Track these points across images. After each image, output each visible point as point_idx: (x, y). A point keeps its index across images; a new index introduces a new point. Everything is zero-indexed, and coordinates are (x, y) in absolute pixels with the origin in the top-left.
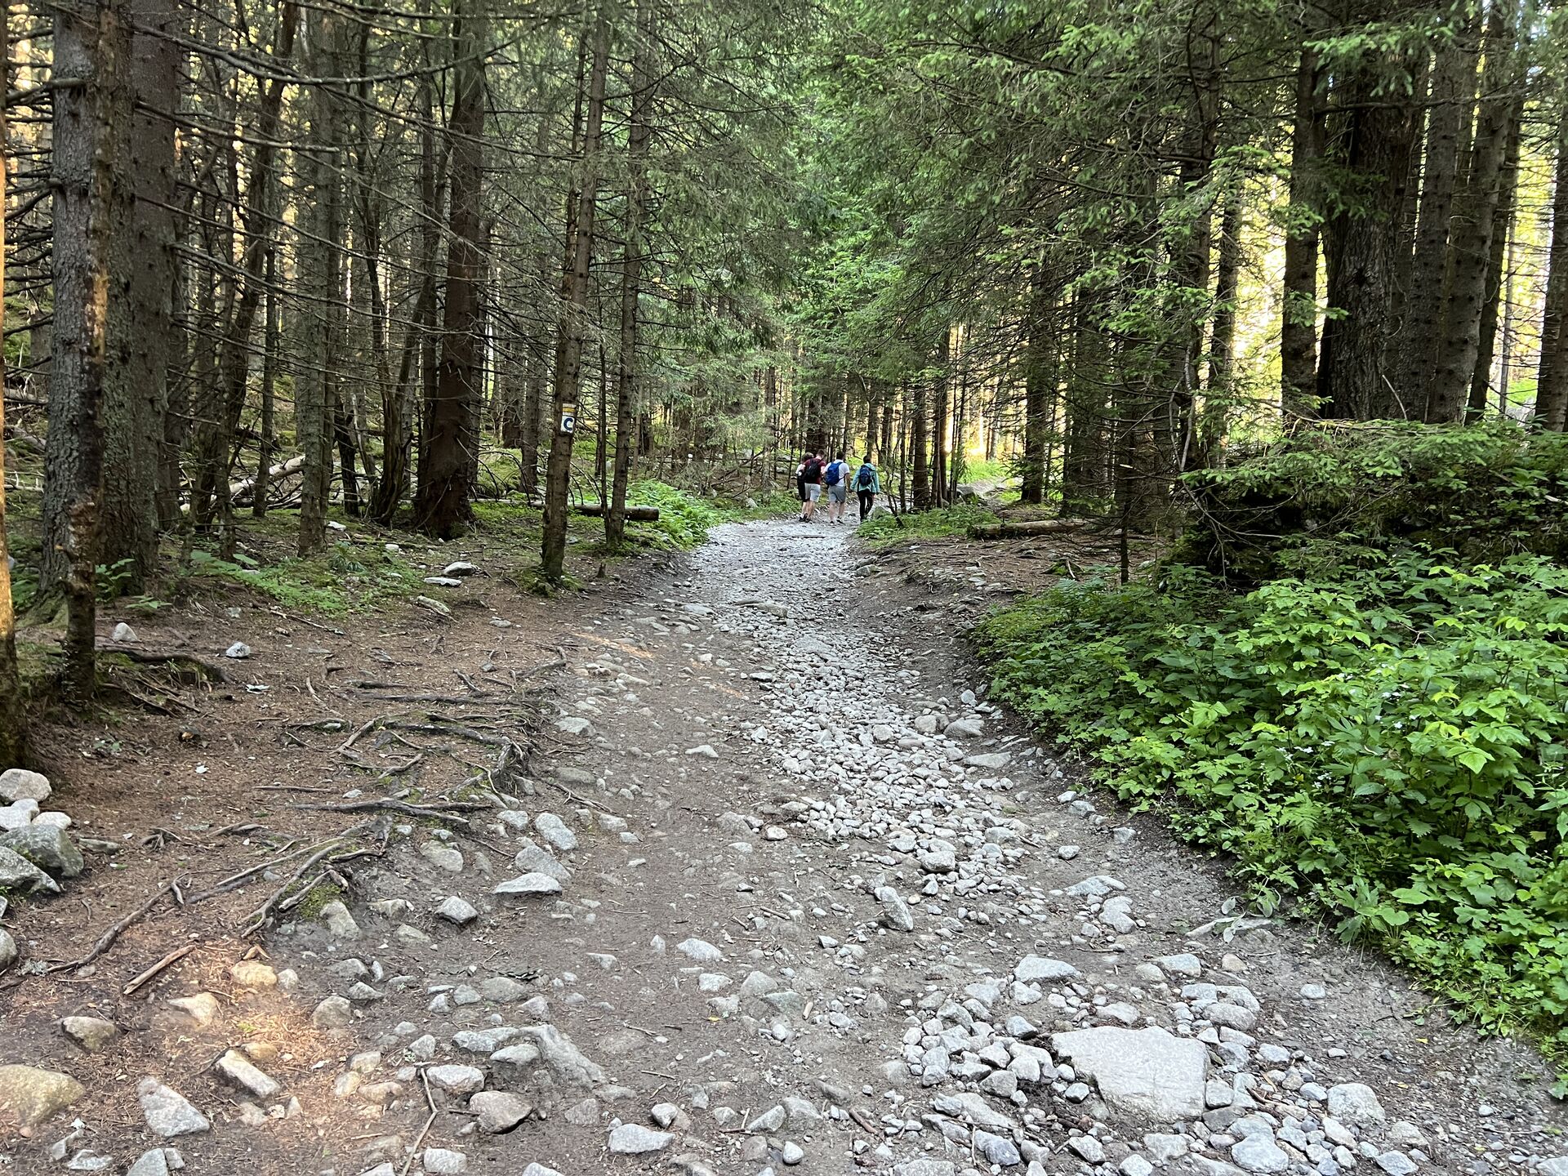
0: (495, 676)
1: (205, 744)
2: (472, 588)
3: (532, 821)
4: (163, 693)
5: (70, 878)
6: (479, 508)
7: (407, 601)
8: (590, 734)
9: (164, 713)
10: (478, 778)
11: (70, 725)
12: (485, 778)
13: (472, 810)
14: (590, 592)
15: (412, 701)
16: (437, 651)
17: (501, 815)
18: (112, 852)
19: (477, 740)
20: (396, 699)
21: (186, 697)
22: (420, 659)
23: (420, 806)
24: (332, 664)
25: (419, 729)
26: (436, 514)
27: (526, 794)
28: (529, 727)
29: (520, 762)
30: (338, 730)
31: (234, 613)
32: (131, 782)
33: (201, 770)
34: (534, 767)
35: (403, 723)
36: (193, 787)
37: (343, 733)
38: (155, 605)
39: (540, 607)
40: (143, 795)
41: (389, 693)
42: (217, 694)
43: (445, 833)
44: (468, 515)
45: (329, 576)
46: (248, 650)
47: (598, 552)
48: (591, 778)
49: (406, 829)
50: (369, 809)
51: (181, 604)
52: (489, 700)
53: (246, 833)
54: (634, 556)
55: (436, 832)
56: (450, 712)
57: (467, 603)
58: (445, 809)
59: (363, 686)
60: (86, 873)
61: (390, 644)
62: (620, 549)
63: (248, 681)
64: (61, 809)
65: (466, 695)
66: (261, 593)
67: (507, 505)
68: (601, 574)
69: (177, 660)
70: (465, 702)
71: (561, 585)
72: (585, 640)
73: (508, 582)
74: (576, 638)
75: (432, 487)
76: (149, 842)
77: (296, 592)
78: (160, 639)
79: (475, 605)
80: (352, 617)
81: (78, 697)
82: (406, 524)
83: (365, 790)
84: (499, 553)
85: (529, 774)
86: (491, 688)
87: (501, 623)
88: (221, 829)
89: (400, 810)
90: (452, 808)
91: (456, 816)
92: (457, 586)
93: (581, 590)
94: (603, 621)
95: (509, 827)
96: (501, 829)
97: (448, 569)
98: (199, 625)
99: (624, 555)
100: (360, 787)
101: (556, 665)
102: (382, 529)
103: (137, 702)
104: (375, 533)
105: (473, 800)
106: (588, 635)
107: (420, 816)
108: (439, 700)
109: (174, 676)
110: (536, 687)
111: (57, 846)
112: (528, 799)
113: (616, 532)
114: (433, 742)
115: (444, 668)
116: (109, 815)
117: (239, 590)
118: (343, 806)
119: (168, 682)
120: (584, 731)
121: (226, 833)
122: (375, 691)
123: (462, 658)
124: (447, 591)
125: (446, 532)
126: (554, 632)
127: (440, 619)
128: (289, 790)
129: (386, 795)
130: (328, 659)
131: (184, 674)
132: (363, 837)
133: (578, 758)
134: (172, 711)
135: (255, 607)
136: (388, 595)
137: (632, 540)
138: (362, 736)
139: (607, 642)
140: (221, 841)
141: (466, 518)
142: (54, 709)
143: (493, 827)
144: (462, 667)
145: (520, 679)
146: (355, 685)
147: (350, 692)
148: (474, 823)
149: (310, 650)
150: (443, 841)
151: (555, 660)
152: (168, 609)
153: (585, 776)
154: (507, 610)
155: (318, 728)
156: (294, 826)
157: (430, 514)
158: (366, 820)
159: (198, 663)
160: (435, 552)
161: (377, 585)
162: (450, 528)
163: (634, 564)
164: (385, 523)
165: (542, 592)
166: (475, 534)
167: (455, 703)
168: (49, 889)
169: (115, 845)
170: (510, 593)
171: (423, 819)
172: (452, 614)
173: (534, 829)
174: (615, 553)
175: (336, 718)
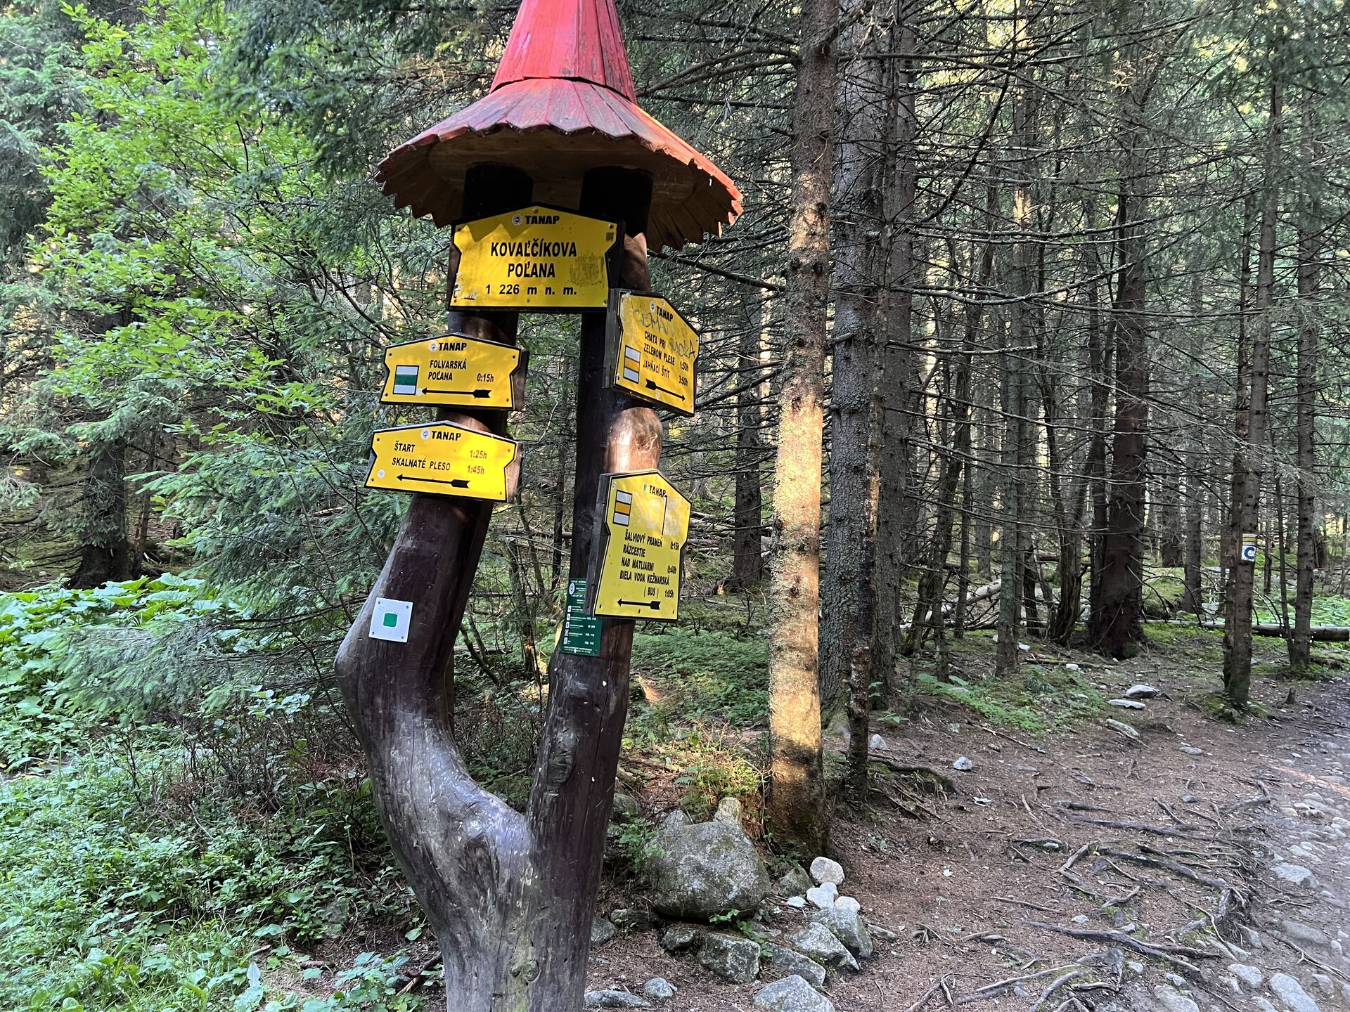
0: (1196, 808)
1: (947, 849)
2: (1156, 711)
3: (1266, 980)
4: (912, 799)
5: (864, 958)
6: (1150, 629)
7: (1098, 723)
8: (1312, 884)
9: (915, 817)
10: (1202, 922)
11: (850, 820)
12: (1208, 923)
13: (1201, 957)
14: (1282, 720)
15: (1120, 827)
16: (1133, 776)
17: (1231, 967)
18: (892, 940)
19: (1192, 878)
20: (1104, 824)
21: (929, 804)
22: (1117, 783)
23: (1149, 945)
24: (1040, 783)
25: (1131, 858)
26: (1109, 635)
27: (1253, 947)
28: (1244, 871)
29: (1242, 910)
30: (1056, 850)
31: (955, 728)
32: (898, 877)
33: (947, 873)
34: (1257, 916)
35: (1115, 851)
36: (945, 889)
37: (1061, 854)
38: (897, 720)
39: (1229, 734)
40: (908, 890)
41: (1096, 817)
42: (952, 803)
43: (1179, 979)
44: (1140, 636)
45: (1026, 696)
46: (970, 764)
47: (1281, 675)
48: (1324, 938)
49: (1138, 967)
50: (1100, 939)
51: (915, 719)
52: (1195, 834)
53: (992, 942)
54: (1325, 680)
55: (1168, 975)
56: (1158, 844)
57: (1153, 727)
58: (1174, 952)
59: (1071, 807)
60: (874, 956)
61: (1087, 765)
62: (1308, 672)
63: (974, 794)
64: (851, 895)
65: (1172, 827)
66: (973, 710)
67: (1177, 626)
68: (1290, 700)
69: (921, 771)
70: (1173, 835)
71: (1248, 711)
72: (1287, 775)
73: (1191, 706)
74: (1275, 772)
75: (1104, 611)
76: (917, 936)
77: (1001, 711)
78: (902, 749)
79: (1162, 729)
80: (1050, 737)
81: (856, 799)
82: (1081, 644)
83: (1090, 917)
84: (1174, 673)
85: (1252, 924)
86: (1196, 822)
87: (1191, 750)
88: (972, 935)
89: (1128, 944)
90: (1180, 952)
91: (1184, 961)
92: (1141, 709)
93: (1271, 718)
94: (1301, 753)
95: (1243, 983)
96: (1235, 983)
97: (1130, 691)
98: (929, 737)
99: (1312, 679)
100: (1086, 913)
101: (1259, 802)
102: (1061, 649)
103: (895, 805)
104: (1055, 653)
105: (1201, 947)
106: (1287, 768)
107: (1150, 955)
108: (1146, 830)
109: (919, 785)
110: (1243, 825)
111: (856, 930)
112: (1256, 951)
113: (1302, 655)
114: (1147, 874)
115: (1142, 795)
116: (886, 904)
117: (956, 707)
118: (1074, 931)
119: (915, 790)
120: (1305, 882)
121: (977, 939)
122: (1083, 813)
123: (1160, 786)
124: (1133, 714)
125: (1119, 651)
126: (1250, 762)
127: (1130, 743)
128: (1023, 905)
129: (1112, 924)
130: (1036, 777)
131: (926, 783)
132: (1098, 968)
133: (1304, 912)
134: (919, 816)
135: (969, 723)
136: (1079, 716)
137: (1321, 662)
138: (1079, 859)
139: (1312, 779)
140: (972, 946)
141: (1139, 639)
142: (841, 807)
143: (1226, 980)
144: (1161, 794)
145: (1223, 813)
146: (1064, 805)
147: (1061, 813)
148: (1206, 972)
149: (1020, 767)
150: (1177, 987)
151: (1257, 796)
152: (906, 723)
153: (1317, 935)
154: (1195, 736)
155: (1039, 846)
156: (1034, 943)
157: (1104, 635)
158: (1097, 950)
159: (935, 775)
160: (1112, 672)
161: (1068, 706)
162: (1122, 648)
163: (1327, 689)
164: (1063, 644)
165: (1229, 719)
166: (1148, 654)
167: (1161, 834)
168: (851, 966)
169: (894, 935)
170: (1196, 719)
171: (1153, 959)
172: (1141, 738)
173: (1270, 989)
174: (1302, 677)
175: (1053, 837)
